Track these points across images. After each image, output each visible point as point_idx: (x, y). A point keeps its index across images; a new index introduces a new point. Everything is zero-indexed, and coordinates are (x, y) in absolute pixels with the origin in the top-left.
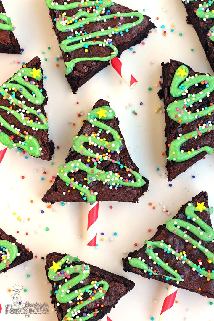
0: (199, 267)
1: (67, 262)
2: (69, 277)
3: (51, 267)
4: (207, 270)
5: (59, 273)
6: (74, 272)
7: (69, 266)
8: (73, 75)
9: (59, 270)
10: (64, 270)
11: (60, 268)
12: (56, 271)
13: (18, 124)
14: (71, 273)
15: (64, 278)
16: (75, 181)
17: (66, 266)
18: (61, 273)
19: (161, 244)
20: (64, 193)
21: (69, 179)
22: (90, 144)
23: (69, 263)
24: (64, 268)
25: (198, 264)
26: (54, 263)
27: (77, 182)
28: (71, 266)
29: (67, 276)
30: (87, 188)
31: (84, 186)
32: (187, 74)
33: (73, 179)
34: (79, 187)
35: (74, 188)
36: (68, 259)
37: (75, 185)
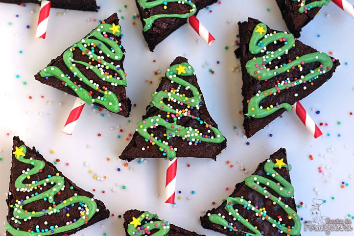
0: (279, 223)
1: (147, 218)
2: (149, 233)
3: (131, 223)
4: (286, 226)
5: (139, 228)
6: (154, 227)
7: (149, 221)
8: (153, 31)
9: (138, 226)
10: (144, 226)
11: (140, 224)
12: (136, 226)
13: (97, 79)
14: (151, 229)
15: (144, 233)
16: (154, 137)
17: (146, 222)
18: (141, 229)
19: (241, 200)
20: (143, 149)
21: (149, 135)
22: (169, 100)
23: (149, 219)
24: (144, 224)
25: (278, 221)
26: (134, 218)
27: (156, 138)
28: (152, 222)
29: (147, 232)
30: (167, 143)
31: (164, 142)
32: (265, 32)
33: (152, 135)
34: (159, 143)
35: (153, 144)
36: (148, 215)
37: (155, 141)
